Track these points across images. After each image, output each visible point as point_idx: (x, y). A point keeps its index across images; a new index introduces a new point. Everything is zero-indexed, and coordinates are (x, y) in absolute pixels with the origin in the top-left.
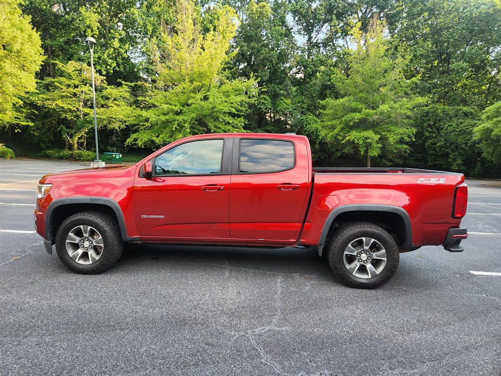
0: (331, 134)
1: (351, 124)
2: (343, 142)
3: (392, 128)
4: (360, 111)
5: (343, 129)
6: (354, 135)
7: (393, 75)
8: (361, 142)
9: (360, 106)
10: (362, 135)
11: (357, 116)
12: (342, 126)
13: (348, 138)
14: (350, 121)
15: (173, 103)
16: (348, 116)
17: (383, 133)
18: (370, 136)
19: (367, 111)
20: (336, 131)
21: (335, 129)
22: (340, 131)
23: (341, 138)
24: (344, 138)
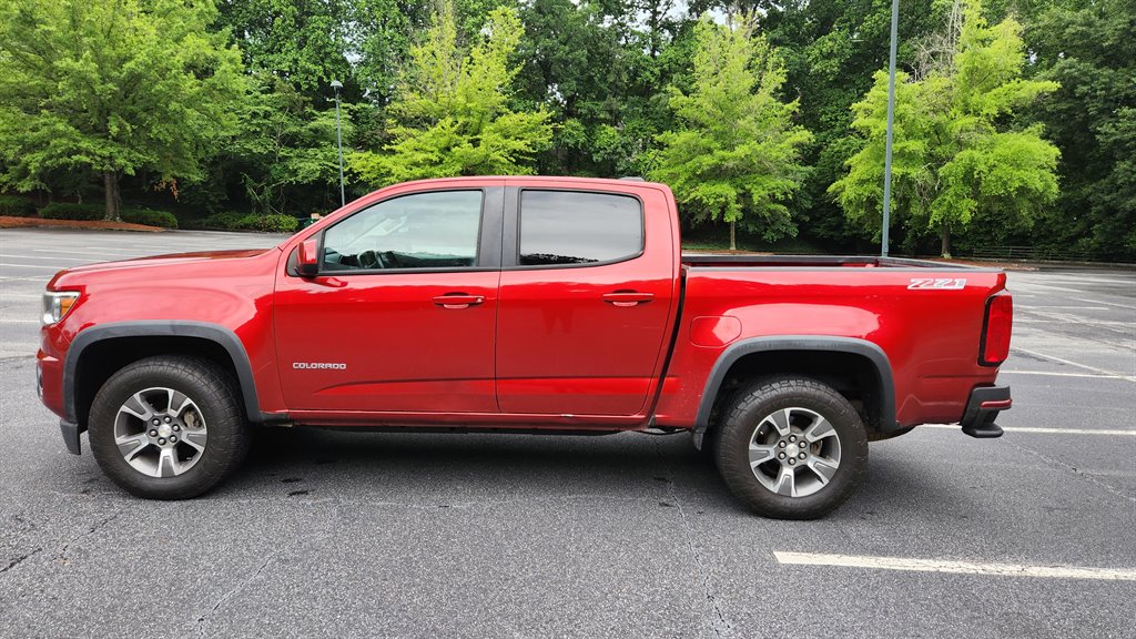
1: (700, 172)
3: (759, 179)
4: (710, 151)
6: (702, 191)
7: (764, 96)
11: (707, 161)
13: (693, 195)
14: (697, 168)
15: (428, 148)
16: (695, 160)
17: (747, 187)
19: (721, 153)
23: (683, 194)
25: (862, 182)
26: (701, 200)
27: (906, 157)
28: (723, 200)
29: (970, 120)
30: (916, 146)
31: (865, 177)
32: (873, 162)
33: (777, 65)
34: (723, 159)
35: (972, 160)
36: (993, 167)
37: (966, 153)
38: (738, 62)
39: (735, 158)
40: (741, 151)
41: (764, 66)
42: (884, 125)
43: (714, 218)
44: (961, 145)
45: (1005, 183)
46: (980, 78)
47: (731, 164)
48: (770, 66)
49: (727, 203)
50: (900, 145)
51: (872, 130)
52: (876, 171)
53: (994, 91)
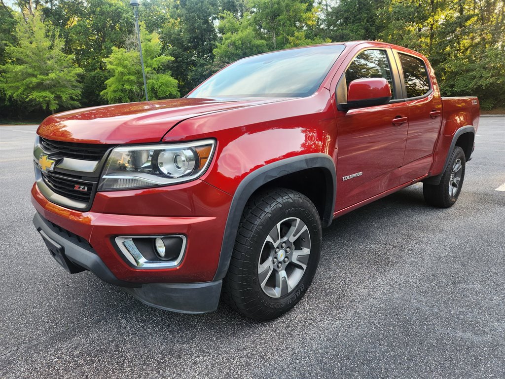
0: (16, 94)
1: (31, 86)
2: (27, 100)
3: (63, 89)
4: (35, 76)
5: (25, 90)
6: (35, 95)
7: (56, 51)
8: (41, 100)
9: (36, 73)
10: (41, 95)
11: (34, 80)
12: (24, 87)
13: (30, 97)
14: (30, 84)
16: (27, 79)
17: (58, 93)
18: (48, 96)
19: (41, 77)
20: (20, 91)
21: (19, 89)
22: (24, 91)
23: (25, 97)
24: (28, 97)
25: (115, 91)
26: (35, 99)
27: (131, 82)
28: (48, 99)
29: (149, 69)
30: (132, 78)
31: (116, 89)
32: (118, 83)
33: (60, 36)
34: (43, 80)
35: (153, 83)
36: (160, 86)
37: (150, 81)
38: (40, 33)
39: (48, 79)
40: (52, 76)
41: (54, 36)
42: (120, 69)
43: (44, 108)
44: (147, 78)
45: (165, 93)
46: (150, 53)
47: (48, 82)
48: (57, 37)
49: (49, 101)
50: (127, 77)
51: (115, 70)
52: (120, 87)
53: (155, 59)
